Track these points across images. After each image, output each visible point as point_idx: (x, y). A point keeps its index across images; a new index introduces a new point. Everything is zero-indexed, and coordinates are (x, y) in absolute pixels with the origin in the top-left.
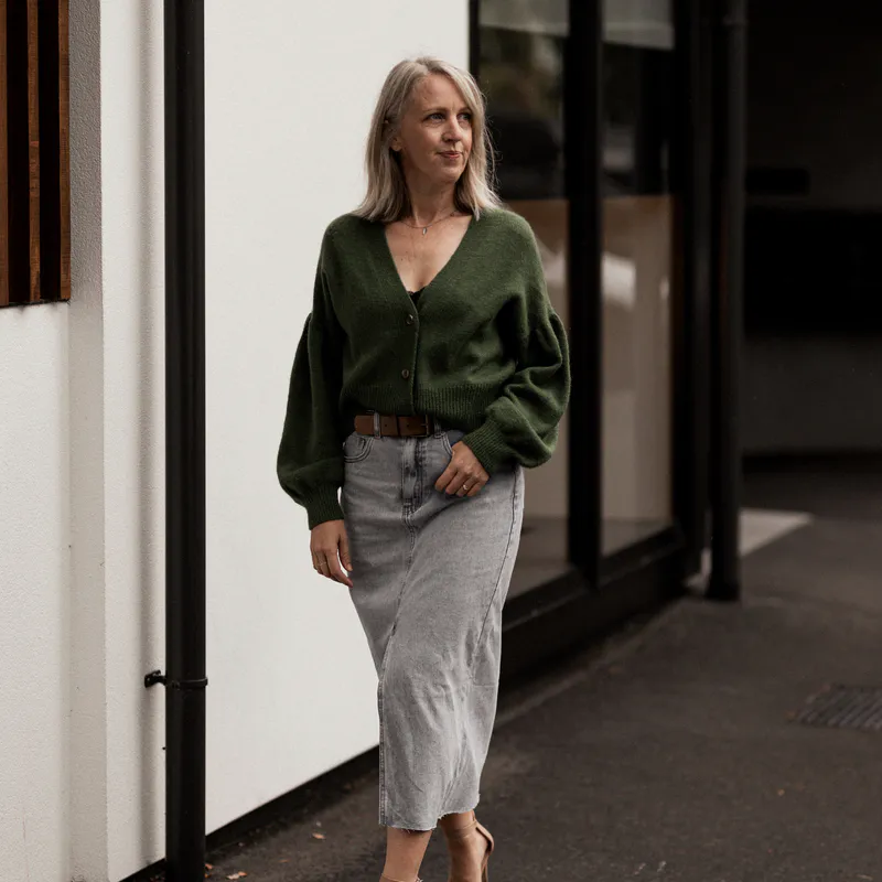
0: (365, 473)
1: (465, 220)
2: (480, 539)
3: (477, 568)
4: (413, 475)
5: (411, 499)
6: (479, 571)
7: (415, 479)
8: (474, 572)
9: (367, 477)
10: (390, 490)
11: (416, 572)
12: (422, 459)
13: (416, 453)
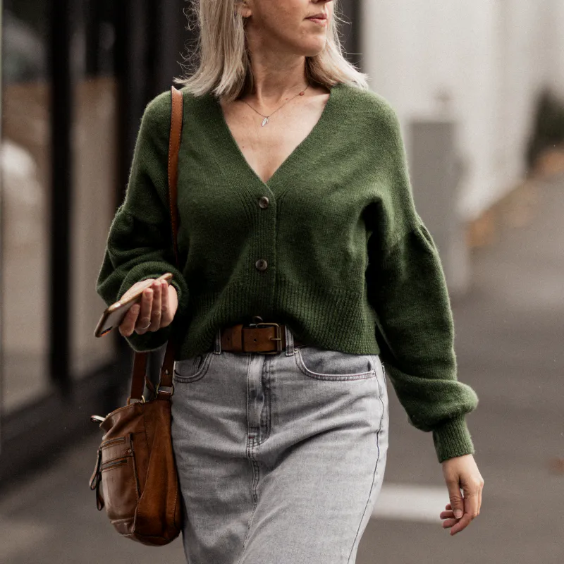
0: (202, 395)
1: (320, 99)
2: (338, 474)
3: (334, 508)
4: (260, 399)
5: (258, 428)
6: (336, 512)
7: (263, 404)
8: (329, 512)
9: (204, 400)
10: (233, 417)
11: (262, 512)
12: (270, 381)
13: (263, 373)
